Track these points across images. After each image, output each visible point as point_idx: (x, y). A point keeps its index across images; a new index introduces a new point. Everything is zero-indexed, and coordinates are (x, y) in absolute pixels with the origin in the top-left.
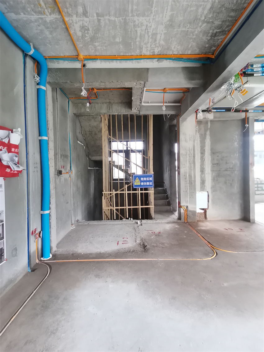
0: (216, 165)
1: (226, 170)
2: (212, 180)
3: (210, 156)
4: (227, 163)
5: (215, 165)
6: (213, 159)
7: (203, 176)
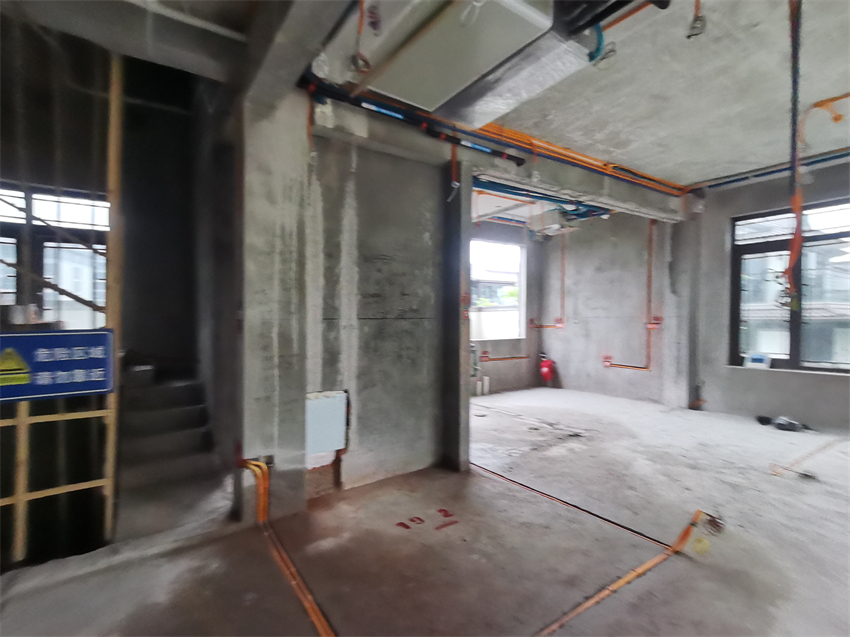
0: (372, 298)
1: (401, 317)
2: (360, 348)
3: (356, 269)
4: (404, 295)
5: (370, 300)
6: (364, 279)
7: (332, 335)
